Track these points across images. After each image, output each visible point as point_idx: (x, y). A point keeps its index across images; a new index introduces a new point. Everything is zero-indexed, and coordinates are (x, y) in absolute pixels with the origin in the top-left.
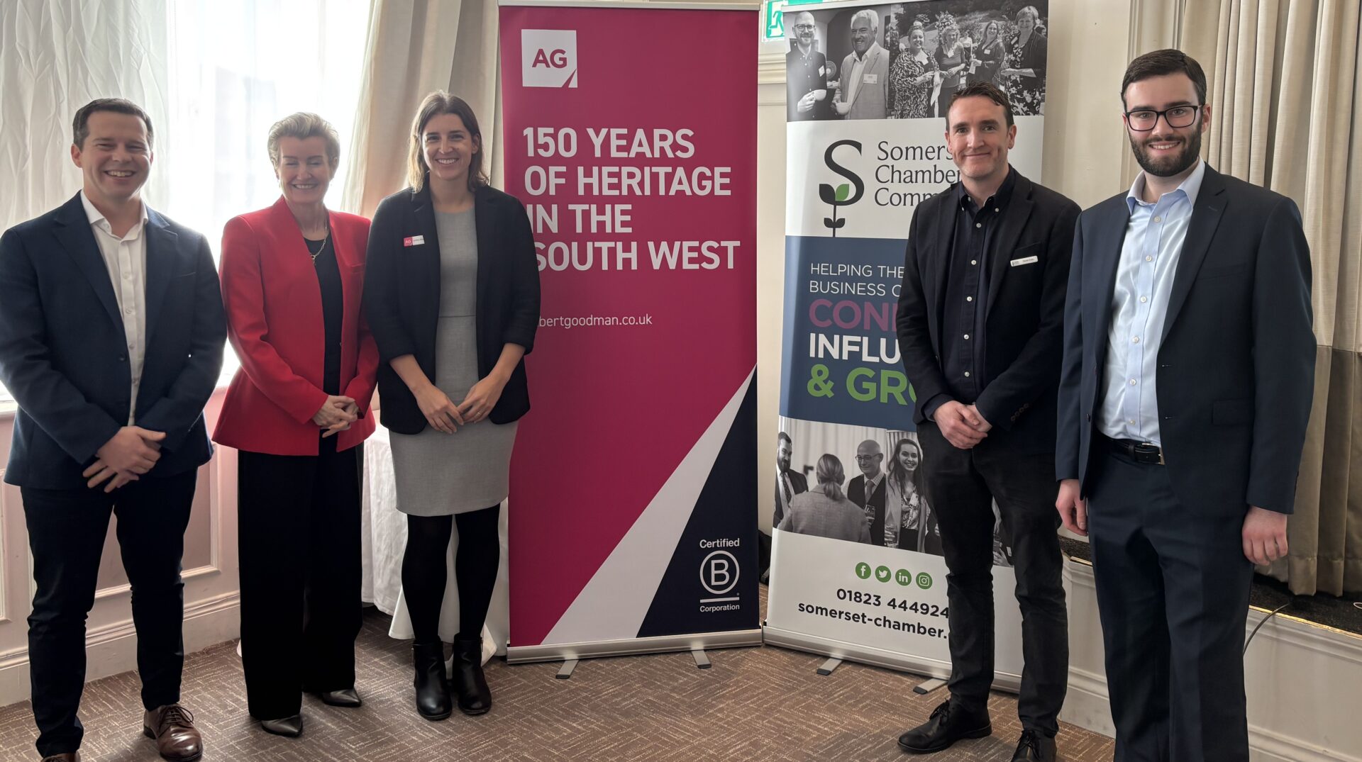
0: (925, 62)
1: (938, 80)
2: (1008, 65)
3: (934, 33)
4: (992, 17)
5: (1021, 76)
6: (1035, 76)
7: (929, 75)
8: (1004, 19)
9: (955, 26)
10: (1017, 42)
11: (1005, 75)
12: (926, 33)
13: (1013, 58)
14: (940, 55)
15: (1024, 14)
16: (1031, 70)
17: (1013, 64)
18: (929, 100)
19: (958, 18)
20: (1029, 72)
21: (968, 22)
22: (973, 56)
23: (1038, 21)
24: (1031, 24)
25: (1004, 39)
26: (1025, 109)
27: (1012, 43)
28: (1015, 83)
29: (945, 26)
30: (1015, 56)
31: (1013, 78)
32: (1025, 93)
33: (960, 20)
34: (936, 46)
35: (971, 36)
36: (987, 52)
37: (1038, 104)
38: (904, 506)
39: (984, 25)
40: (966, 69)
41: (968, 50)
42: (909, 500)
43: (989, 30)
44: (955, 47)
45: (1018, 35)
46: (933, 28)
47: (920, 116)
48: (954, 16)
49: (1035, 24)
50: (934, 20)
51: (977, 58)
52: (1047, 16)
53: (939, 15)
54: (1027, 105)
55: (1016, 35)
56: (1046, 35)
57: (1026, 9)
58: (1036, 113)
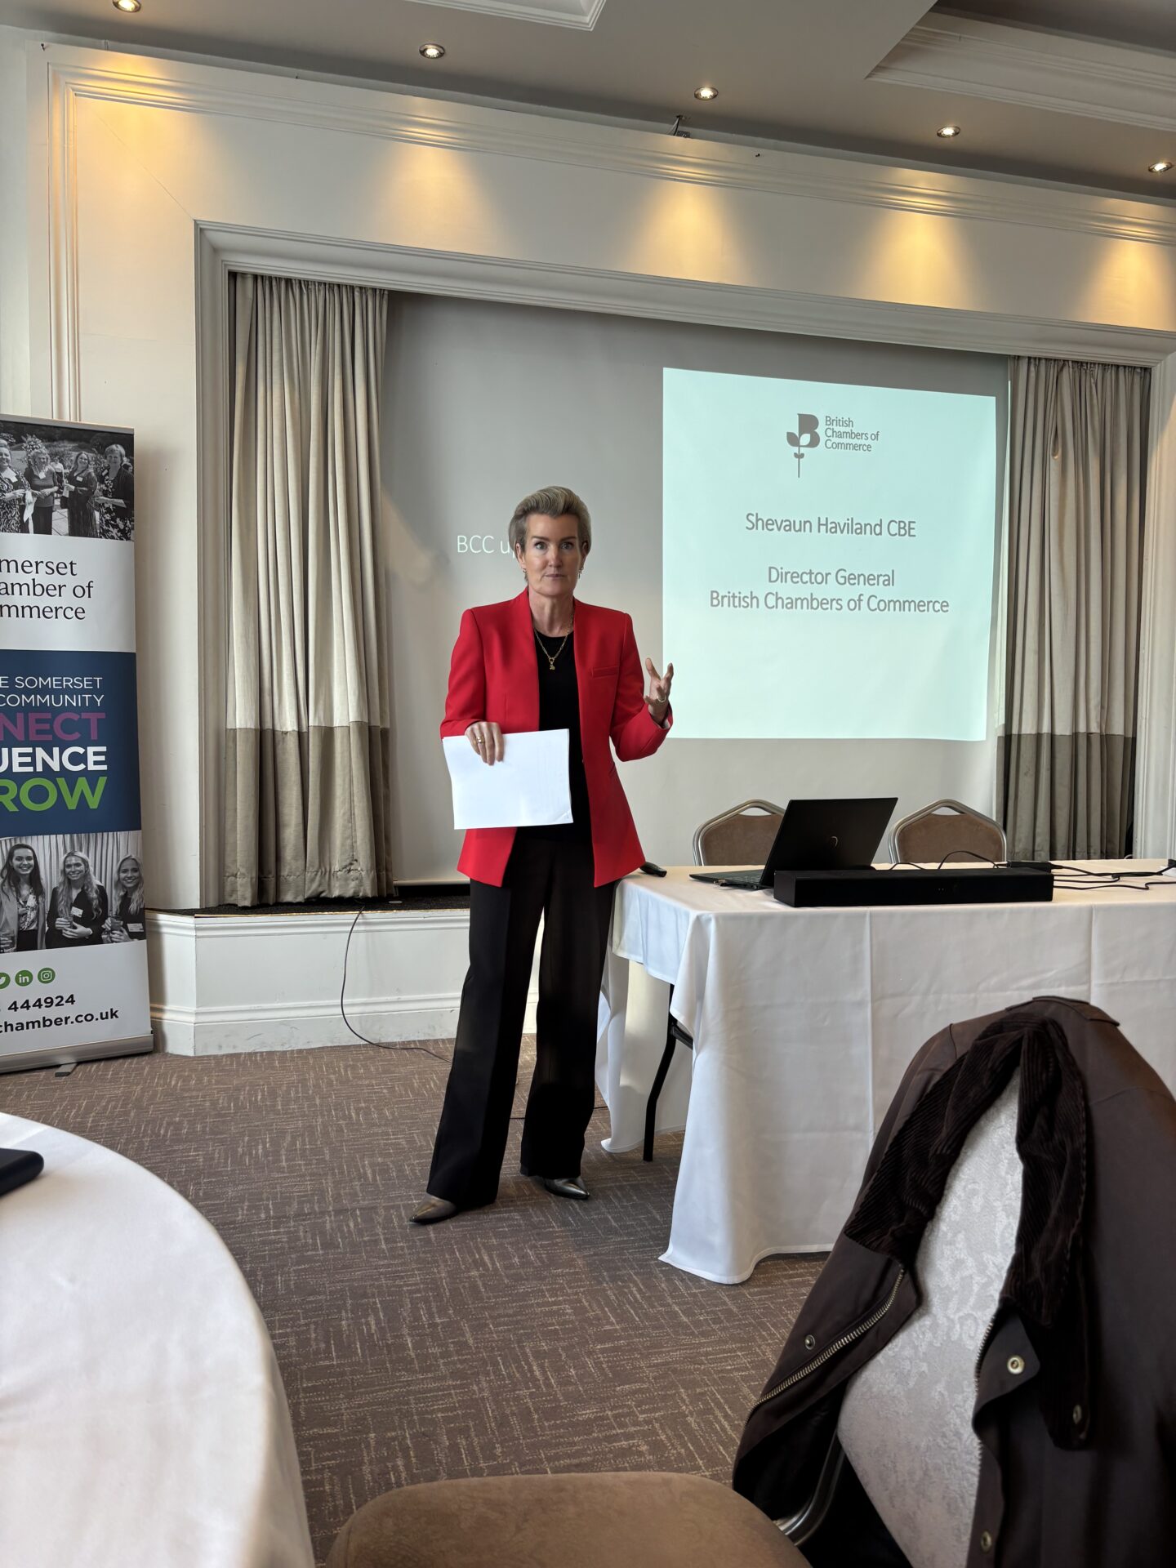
0: (14, 480)
1: (29, 497)
2: (101, 493)
3: (22, 454)
4: (81, 448)
5: (113, 505)
6: (125, 506)
7: (19, 492)
8: (94, 452)
9: (44, 450)
10: (107, 474)
11: (99, 502)
12: (13, 452)
13: (105, 488)
14: (30, 475)
15: (112, 451)
16: (121, 501)
17: (105, 494)
18: (22, 516)
19: (47, 444)
20: (120, 502)
21: (57, 449)
22: (65, 481)
23: (125, 459)
24: (119, 459)
25: (96, 470)
26: (119, 534)
27: (103, 474)
28: (109, 511)
29: (33, 449)
30: (106, 486)
31: (106, 506)
32: (118, 520)
33: (50, 446)
34: (25, 466)
35: (61, 462)
36: (80, 479)
37: (129, 531)
38: (21, 909)
39: (75, 454)
40: (58, 492)
41: (60, 474)
42: (25, 902)
43: (79, 460)
44: (47, 470)
45: (108, 468)
46: (20, 449)
47: (11, 531)
48: (42, 441)
49: (122, 461)
50: (20, 441)
51: (70, 483)
52: (133, 456)
53: (26, 437)
54: (120, 531)
55: (106, 468)
56: (133, 472)
57: (114, 447)
58: (128, 539)
